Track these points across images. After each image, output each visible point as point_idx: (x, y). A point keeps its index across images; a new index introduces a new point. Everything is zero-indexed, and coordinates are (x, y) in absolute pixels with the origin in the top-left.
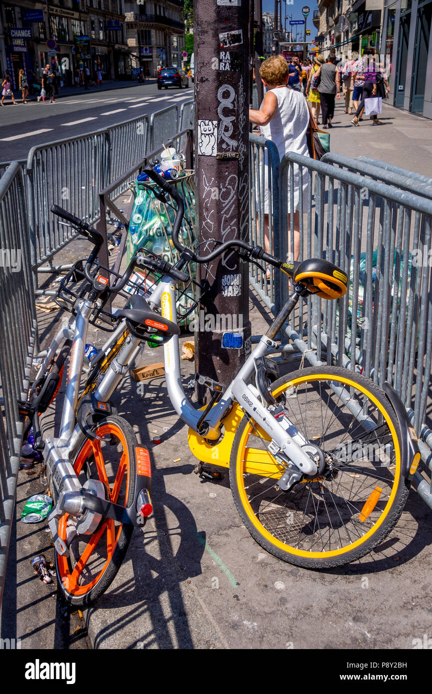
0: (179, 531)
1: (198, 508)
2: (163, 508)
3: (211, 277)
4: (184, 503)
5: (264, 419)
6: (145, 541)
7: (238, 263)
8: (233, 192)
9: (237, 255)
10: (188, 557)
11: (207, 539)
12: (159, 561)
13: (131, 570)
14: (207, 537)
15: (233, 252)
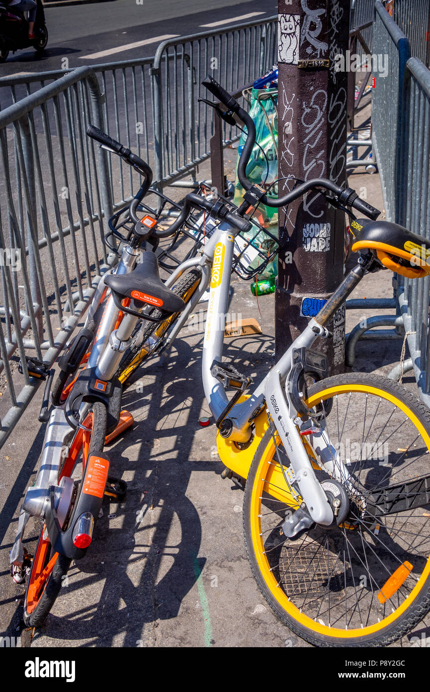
0: (177, 551)
1: (213, 524)
2: (172, 515)
3: (291, 226)
4: (200, 513)
5: (287, 435)
6: (133, 557)
7: (325, 208)
8: (320, 114)
9: (324, 199)
10: (171, 590)
11: (205, 569)
12: (134, 588)
13: (100, 592)
14: (205, 566)
15: (319, 194)
